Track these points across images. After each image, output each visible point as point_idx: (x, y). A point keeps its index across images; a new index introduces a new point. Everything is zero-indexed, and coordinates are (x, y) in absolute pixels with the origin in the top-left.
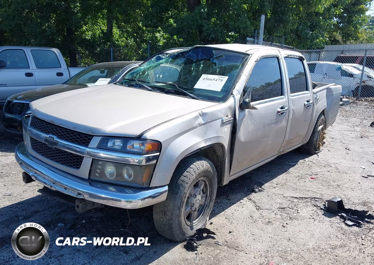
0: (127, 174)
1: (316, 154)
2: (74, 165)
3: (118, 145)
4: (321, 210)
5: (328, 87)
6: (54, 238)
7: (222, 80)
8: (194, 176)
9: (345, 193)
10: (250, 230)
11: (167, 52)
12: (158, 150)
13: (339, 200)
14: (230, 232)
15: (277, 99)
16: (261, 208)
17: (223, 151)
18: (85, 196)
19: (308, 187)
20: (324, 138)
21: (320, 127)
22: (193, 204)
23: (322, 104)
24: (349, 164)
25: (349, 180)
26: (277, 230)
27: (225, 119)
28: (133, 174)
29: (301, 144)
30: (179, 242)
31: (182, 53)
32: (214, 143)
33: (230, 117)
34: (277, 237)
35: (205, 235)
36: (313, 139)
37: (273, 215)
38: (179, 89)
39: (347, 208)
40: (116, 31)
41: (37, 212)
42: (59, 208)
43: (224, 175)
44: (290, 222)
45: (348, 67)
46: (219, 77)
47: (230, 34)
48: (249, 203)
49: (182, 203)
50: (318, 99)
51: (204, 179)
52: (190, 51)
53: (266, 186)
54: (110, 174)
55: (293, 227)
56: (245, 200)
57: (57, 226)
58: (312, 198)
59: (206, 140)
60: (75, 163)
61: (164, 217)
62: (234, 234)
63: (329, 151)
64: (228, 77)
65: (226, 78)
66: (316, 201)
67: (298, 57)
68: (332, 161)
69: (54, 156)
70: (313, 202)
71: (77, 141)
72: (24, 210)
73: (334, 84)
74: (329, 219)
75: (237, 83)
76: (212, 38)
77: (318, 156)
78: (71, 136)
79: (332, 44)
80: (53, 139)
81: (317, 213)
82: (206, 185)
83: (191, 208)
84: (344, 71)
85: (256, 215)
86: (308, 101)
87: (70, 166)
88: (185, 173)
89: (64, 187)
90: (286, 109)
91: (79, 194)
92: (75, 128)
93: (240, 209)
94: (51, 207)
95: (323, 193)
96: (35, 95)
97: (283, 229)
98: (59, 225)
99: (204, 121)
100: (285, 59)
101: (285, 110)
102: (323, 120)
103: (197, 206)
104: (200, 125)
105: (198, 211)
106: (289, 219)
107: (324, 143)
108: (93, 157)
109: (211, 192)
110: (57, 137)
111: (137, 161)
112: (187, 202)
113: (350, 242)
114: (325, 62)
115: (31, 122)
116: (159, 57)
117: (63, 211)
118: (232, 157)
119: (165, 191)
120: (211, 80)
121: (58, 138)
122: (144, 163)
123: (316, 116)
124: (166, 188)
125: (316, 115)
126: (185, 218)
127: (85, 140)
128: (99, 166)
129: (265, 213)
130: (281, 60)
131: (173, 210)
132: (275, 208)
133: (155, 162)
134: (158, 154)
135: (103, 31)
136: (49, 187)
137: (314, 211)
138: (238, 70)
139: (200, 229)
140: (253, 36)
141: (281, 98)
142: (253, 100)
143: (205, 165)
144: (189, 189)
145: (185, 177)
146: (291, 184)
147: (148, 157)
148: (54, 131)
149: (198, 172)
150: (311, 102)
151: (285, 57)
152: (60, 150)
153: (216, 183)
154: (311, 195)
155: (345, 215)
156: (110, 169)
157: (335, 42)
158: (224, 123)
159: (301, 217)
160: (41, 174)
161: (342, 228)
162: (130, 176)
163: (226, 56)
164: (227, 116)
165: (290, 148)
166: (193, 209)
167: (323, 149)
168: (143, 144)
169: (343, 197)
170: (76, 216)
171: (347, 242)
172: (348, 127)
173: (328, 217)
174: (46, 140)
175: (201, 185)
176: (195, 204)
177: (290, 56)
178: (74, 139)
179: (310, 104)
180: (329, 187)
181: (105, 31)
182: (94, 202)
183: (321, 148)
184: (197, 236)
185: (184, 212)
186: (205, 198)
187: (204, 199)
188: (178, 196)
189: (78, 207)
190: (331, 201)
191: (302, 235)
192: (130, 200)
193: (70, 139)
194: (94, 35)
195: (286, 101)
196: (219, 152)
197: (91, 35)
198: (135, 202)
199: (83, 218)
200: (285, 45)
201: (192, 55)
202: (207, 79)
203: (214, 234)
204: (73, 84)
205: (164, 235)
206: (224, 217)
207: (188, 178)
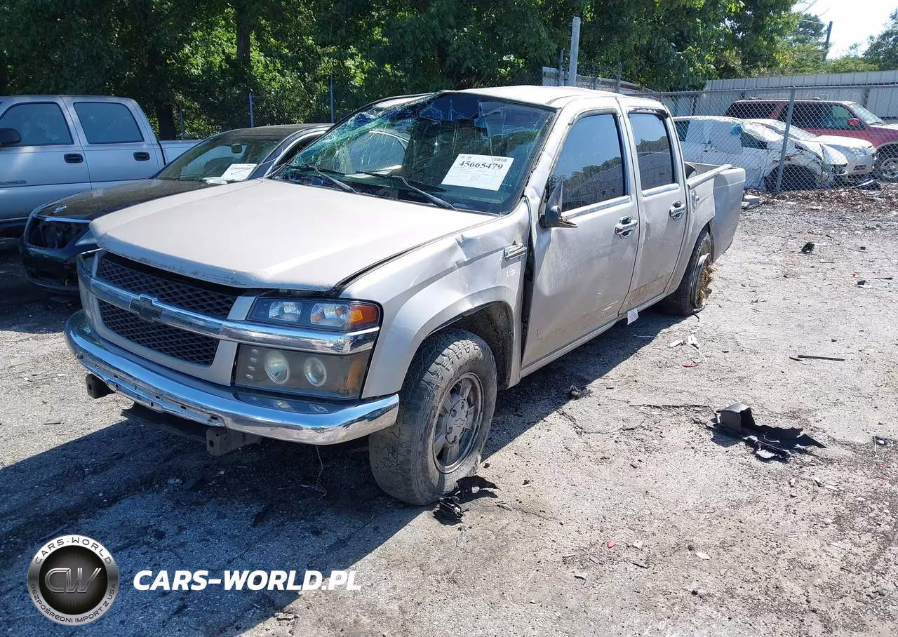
0: (313, 373)
1: (693, 314)
2: (199, 358)
3: (289, 313)
4: (707, 431)
5: (718, 172)
6: (162, 508)
7: (501, 167)
8: (452, 371)
9: (756, 393)
10: (566, 476)
11: (380, 105)
12: (375, 322)
13: (744, 409)
14: (526, 482)
15: (615, 203)
16: (586, 431)
17: (508, 317)
18: (226, 422)
19: (679, 383)
20: (710, 280)
21: (702, 259)
22: (451, 428)
23: (705, 211)
24: (763, 333)
25: (763, 367)
26: (621, 474)
27: (511, 250)
28: (325, 373)
29: (664, 296)
30: (423, 506)
31: (414, 109)
32: (489, 301)
33: (520, 246)
34: (620, 487)
35: (475, 490)
36: (688, 284)
37: (611, 444)
38: (409, 186)
39: (760, 425)
40: (256, 55)
41: (121, 457)
42: (168, 446)
43: (510, 366)
44: (646, 456)
45: (755, 127)
46: (495, 159)
47: (505, 58)
48: (562, 420)
49: (428, 429)
50: (698, 199)
51: (471, 377)
52: (429, 102)
53: (595, 386)
54: (276, 374)
55: (651, 467)
56: (553, 417)
57: (166, 483)
58: (687, 407)
59: (473, 297)
60: (201, 353)
61: (392, 459)
62: (535, 485)
63: (720, 306)
64: (513, 159)
65: (510, 161)
66: (697, 412)
67: (655, 112)
68: (727, 328)
69: (154, 340)
70: (692, 415)
71: (202, 307)
72: (92, 453)
73: (730, 166)
74: (724, 449)
75: (532, 172)
76: (469, 68)
77: (698, 318)
78: (189, 297)
79: (721, 77)
80: (149, 304)
81: (700, 436)
82: (474, 389)
83: (446, 438)
84: (747, 135)
85: (577, 444)
86: (676, 205)
87: (191, 360)
88: (434, 367)
89: (180, 405)
90: (633, 222)
91: (214, 418)
92: (195, 274)
93: (543, 434)
94: (151, 445)
95: (711, 395)
96: (94, 204)
97: (633, 472)
98: (171, 481)
99: (467, 257)
100: (629, 117)
101: (631, 226)
102: (707, 242)
103: (457, 432)
104: (460, 264)
105: (460, 441)
106: (643, 450)
107: (710, 291)
108: (240, 339)
109: (485, 401)
110: (159, 299)
111: (332, 345)
112: (438, 426)
113: (768, 492)
114: (707, 117)
115: (98, 267)
116: (364, 116)
117: (176, 452)
118: (526, 328)
119: (394, 406)
120: (477, 165)
121: (160, 301)
122: (347, 349)
123: (693, 235)
124: (396, 399)
125: (694, 232)
126: (436, 458)
127: (219, 304)
128: (252, 359)
129: (595, 440)
130: (622, 119)
131: (411, 442)
132: (614, 430)
133: (369, 346)
134: (377, 329)
135: (228, 57)
136: (148, 405)
137: (693, 433)
138: (533, 144)
139: (466, 477)
140: (555, 62)
141: (623, 200)
142: (566, 207)
143: (472, 347)
144: (441, 398)
145: (432, 374)
146: (645, 379)
147: (356, 337)
148: (152, 287)
149: (458, 363)
150: (683, 206)
151: (630, 113)
152: (166, 326)
153: (495, 384)
154: (685, 399)
155: (755, 439)
156: (277, 363)
157: (727, 72)
158: (508, 258)
159: (669, 445)
160: (128, 378)
161: (750, 466)
162: (319, 377)
163: (506, 112)
164: (514, 244)
165: (642, 304)
166: (451, 438)
167: (708, 303)
168: (344, 311)
169: (751, 401)
170: (206, 463)
171: (760, 491)
172: (759, 256)
173: (723, 445)
174: (134, 306)
175: (466, 388)
176: (455, 427)
177: (640, 109)
178: (195, 302)
179: (680, 210)
180: (722, 383)
181: (234, 57)
182: (244, 434)
183: (704, 302)
184: (460, 492)
185: (433, 446)
186: (473, 415)
187: (471, 417)
188: (420, 414)
189: (212, 444)
190: (729, 411)
191: (671, 484)
192: (323, 427)
193: (188, 303)
194: (209, 65)
195: (633, 207)
196: (500, 320)
197: (202, 66)
198: (331, 431)
199: (221, 466)
200: (624, 82)
201: (435, 111)
202: (470, 164)
203: (494, 486)
204: (174, 178)
205: (392, 493)
206: (513, 452)
207: (440, 377)
